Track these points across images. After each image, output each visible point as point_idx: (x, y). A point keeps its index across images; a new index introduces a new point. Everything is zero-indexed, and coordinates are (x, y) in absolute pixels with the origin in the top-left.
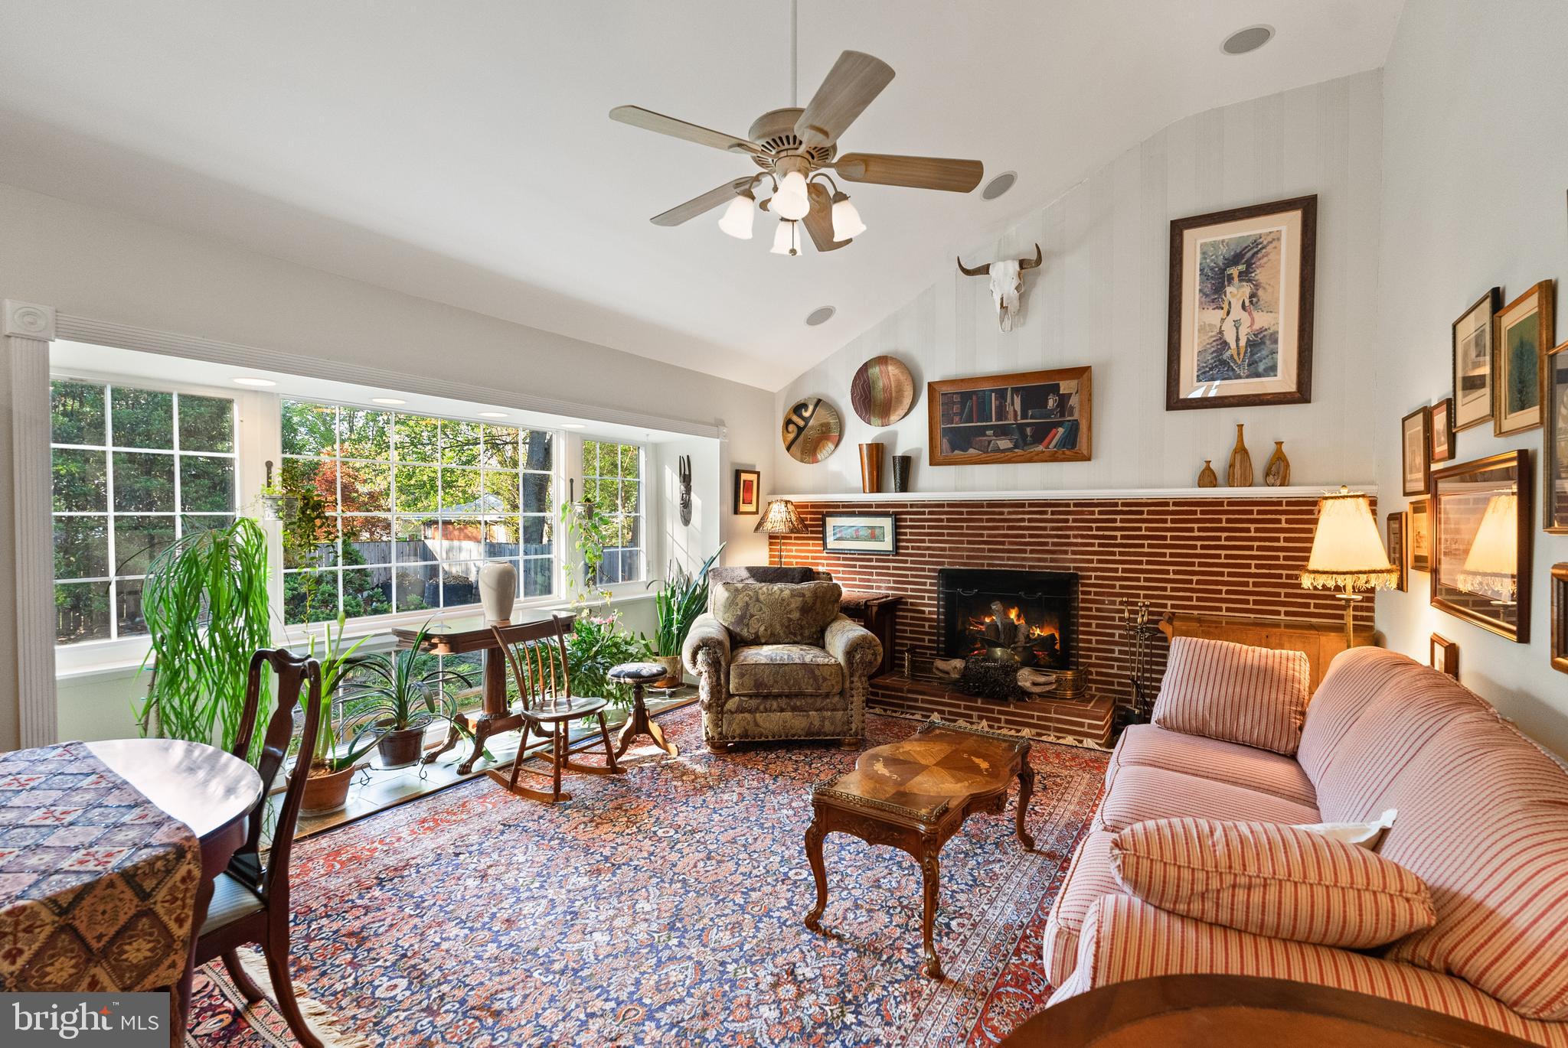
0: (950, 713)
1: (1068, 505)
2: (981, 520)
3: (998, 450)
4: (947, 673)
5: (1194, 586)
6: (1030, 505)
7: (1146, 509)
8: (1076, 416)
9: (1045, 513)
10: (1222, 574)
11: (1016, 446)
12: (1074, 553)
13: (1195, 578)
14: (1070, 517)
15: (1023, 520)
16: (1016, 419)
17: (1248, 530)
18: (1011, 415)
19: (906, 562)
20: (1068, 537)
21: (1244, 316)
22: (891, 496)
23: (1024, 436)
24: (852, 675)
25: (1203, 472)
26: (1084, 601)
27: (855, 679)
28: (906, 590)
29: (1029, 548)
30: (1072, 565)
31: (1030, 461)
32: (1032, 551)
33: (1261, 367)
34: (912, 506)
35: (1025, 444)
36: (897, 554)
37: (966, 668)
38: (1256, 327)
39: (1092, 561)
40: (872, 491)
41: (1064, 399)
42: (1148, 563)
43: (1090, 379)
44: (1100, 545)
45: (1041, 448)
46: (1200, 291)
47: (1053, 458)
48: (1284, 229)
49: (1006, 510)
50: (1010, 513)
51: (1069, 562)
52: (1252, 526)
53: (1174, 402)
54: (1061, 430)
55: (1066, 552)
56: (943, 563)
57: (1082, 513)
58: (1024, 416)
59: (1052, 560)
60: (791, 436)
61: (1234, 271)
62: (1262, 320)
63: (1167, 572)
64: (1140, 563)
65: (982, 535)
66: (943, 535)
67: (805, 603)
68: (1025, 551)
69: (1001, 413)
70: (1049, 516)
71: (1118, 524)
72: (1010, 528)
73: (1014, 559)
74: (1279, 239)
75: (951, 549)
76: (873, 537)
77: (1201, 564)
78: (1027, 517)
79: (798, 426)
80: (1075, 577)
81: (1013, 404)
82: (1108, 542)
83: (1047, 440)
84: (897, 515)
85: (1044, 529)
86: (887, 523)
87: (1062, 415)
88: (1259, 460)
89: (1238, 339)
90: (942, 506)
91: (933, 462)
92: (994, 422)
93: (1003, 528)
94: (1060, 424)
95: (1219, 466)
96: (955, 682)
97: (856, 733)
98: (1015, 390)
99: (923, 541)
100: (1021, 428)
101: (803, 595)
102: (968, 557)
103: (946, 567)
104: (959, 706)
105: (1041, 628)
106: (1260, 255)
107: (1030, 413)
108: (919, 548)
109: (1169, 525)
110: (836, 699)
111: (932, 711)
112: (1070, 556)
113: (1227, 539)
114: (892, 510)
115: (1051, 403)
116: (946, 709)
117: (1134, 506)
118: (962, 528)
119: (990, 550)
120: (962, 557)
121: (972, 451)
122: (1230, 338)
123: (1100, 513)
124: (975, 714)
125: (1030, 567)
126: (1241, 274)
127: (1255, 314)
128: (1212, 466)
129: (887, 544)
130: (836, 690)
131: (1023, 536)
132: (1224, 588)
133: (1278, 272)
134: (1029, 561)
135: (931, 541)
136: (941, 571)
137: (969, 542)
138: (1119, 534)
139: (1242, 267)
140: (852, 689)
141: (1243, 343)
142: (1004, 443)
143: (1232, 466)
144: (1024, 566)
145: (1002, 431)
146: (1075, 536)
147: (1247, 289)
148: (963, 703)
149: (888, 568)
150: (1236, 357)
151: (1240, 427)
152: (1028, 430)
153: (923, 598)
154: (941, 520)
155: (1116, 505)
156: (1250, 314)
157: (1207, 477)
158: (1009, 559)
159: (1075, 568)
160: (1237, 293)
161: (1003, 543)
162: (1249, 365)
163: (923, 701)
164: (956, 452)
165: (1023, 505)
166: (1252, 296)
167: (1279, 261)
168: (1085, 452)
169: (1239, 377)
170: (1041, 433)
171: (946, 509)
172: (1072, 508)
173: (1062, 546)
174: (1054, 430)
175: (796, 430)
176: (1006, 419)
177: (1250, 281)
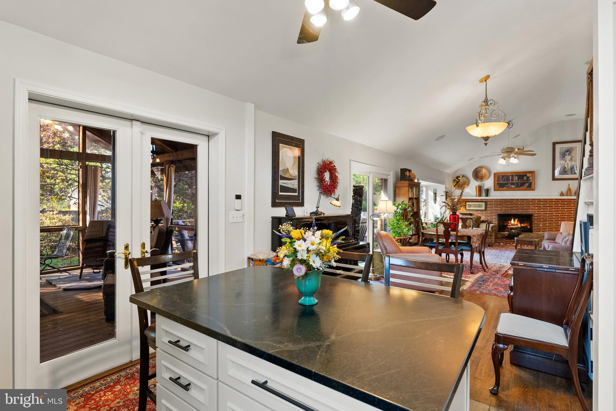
0: (505, 243)
1: (530, 200)
2: (508, 203)
3: (511, 188)
4: (504, 235)
5: (559, 216)
6: (520, 200)
7: (548, 201)
8: (531, 181)
9: (524, 201)
10: (566, 214)
11: (516, 187)
12: (531, 210)
13: (560, 215)
14: (530, 202)
15: (519, 203)
16: (516, 181)
17: (571, 205)
18: (515, 180)
19: (488, 212)
20: (530, 206)
21: (569, 162)
22: (484, 197)
23: (518, 185)
24: (492, 232)
25: (561, 193)
26: (534, 220)
27: (493, 233)
28: (488, 218)
29: (520, 209)
30: (531, 212)
31: (520, 190)
32: (521, 210)
33: (573, 173)
34: (490, 200)
35: (519, 187)
36: (486, 210)
37: (509, 233)
38: (572, 165)
39: (536, 211)
40: (479, 196)
41: (528, 178)
42: (549, 212)
43: (535, 174)
44: (537, 208)
45: (522, 188)
46: (560, 157)
47: (526, 190)
48: (578, 146)
49: (514, 201)
50: (515, 201)
51: (530, 212)
52: (572, 204)
53: (554, 179)
54: (527, 184)
55: (529, 210)
56: (498, 212)
57: (533, 201)
58: (518, 181)
59: (526, 211)
60: (455, 184)
61: (567, 153)
62: (573, 163)
63: (553, 214)
64: (547, 212)
65: (508, 206)
66: (498, 206)
67: (476, 220)
68: (519, 210)
69: (512, 180)
70: (525, 202)
71: (542, 204)
72: (515, 205)
73: (516, 211)
74: (577, 148)
75: (500, 209)
76: (479, 207)
77: (561, 212)
78: (519, 202)
79: (457, 182)
80: (532, 215)
81: (515, 178)
82: (539, 208)
83: (524, 186)
84: (486, 202)
85: (524, 205)
86: (483, 204)
87: (528, 181)
88: (573, 191)
89: (568, 167)
90: (498, 200)
91: (495, 190)
92: (510, 182)
93: (514, 205)
94: (527, 183)
95: (564, 192)
96: (507, 236)
97: (493, 243)
98: (516, 175)
99: (493, 208)
100: (517, 183)
101: (475, 218)
102: (505, 211)
103: (499, 213)
104: (507, 241)
105: (524, 224)
106: (572, 150)
107: (520, 180)
108: (492, 209)
109: (553, 204)
110: (489, 237)
111: (501, 243)
112: (530, 210)
113: (567, 207)
114: (484, 201)
115: (525, 178)
117: (545, 200)
118: (503, 205)
119: (510, 209)
120: (503, 211)
121: (504, 188)
122: (566, 166)
123: (537, 201)
124: (511, 243)
125: (520, 213)
126: (568, 154)
127: (572, 162)
128: (563, 192)
129: (483, 208)
130: (490, 235)
131: (519, 206)
132: (566, 217)
133: (576, 154)
134: (520, 212)
135: (495, 208)
136: (498, 214)
137: (505, 208)
138: (542, 206)
139: (569, 153)
140: (492, 235)
141: (569, 168)
142: (513, 186)
143: (567, 192)
144: (519, 213)
145: (513, 184)
146: (532, 206)
147: (570, 157)
148: (508, 241)
149: (483, 214)
150: (568, 170)
151: (569, 184)
152: (519, 184)
153: (493, 220)
154: (498, 203)
155: (541, 200)
156: (571, 162)
157: (562, 194)
158: (515, 211)
159: (531, 213)
160: (568, 158)
161: (514, 208)
162: (571, 172)
163: (498, 241)
164: (501, 188)
165: (519, 200)
166: (571, 158)
167: (577, 152)
168: (533, 189)
169: (568, 174)
170: (522, 185)
171: (499, 201)
172: (531, 200)
173: (528, 208)
174: (526, 184)
175: (456, 182)
176: (514, 181)
177: (570, 155)
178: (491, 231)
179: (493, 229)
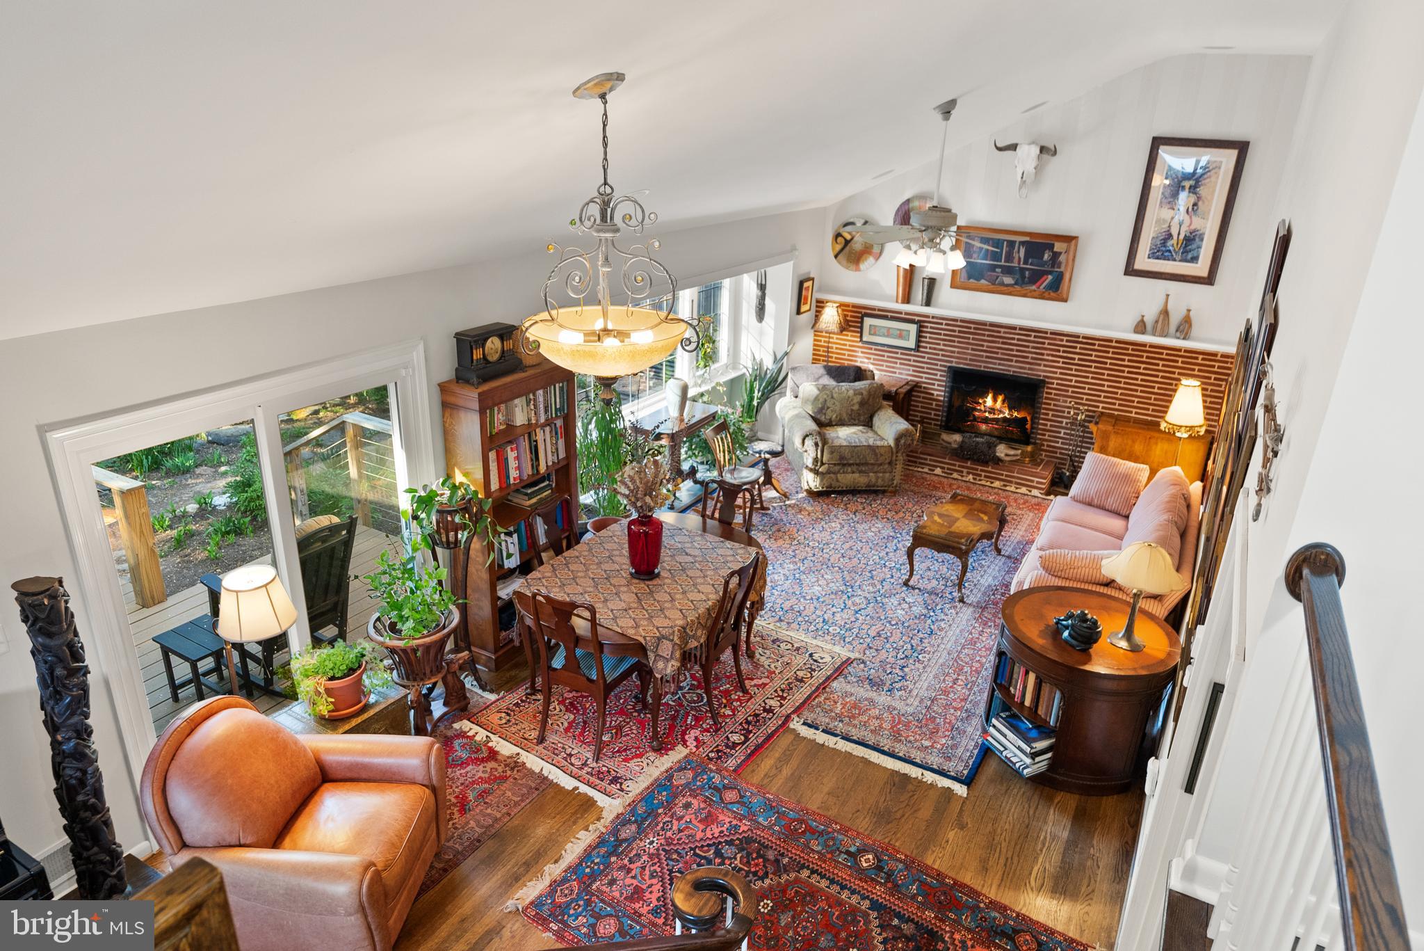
0: (948, 469)
1: (1046, 333)
2: (984, 335)
3: (1003, 284)
4: (950, 443)
5: (1118, 396)
6: (1020, 329)
7: (1097, 342)
8: (1062, 269)
9: (1030, 336)
10: (1137, 391)
11: (1016, 283)
12: (1045, 366)
13: (1120, 391)
14: (1047, 341)
15: (1013, 339)
16: (1019, 263)
17: (1158, 365)
18: (1016, 260)
19: (924, 357)
20: (1043, 354)
21: (1187, 217)
22: (916, 308)
23: (1023, 277)
24: (897, 452)
25: (1138, 323)
26: (1047, 398)
27: (899, 455)
28: (922, 377)
29: (1015, 359)
30: (1042, 374)
31: (1025, 296)
32: (1016, 361)
33: (1190, 256)
34: (933, 317)
35: (1023, 283)
36: (918, 351)
37: (963, 441)
38: (1193, 227)
39: (1056, 373)
40: (903, 302)
41: (1056, 255)
42: (1092, 378)
43: (1076, 246)
44: (1063, 363)
45: (1034, 287)
46: (1163, 193)
47: (1042, 297)
48: (1224, 160)
49: (1002, 330)
50: (1005, 333)
51: (1041, 371)
52: (1161, 363)
53: (1130, 271)
54: (1050, 277)
55: (1040, 365)
56: (951, 362)
57: (1055, 339)
58: (1026, 263)
59: (1030, 369)
60: (838, 247)
61: (1187, 184)
62: (1197, 223)
63: (1103, 386)
64: (1087, 377)
65: (983, 346)
66: (954, 341)
67: (863, 399)
68: (1012, 361)
69: (1009, 257)
70: (1032, 339)
71: (1078, 350)
72: (1003, 343)
73: (1003, 365)
74: (1220, 168)
75: (958, 353)
76: (900, 336)
77: (1125, 383)
78: (1017, 337)
79: (845, 239)
80: (1043, 382)
81: (1019, 252)
82: (1069, 361)
83: (1038, 284)
84: (921, 324)
85: (1028, 347)
86: (913, 328)
87: (1053, 266)
88: (1175, 318)
89: (1179, 234)
90: (956, 320)
91: (953, 286)
92: (1003, 263)
93: (998, 342)
94: (1050, 273)
95: (1149, 320)
96: (955, 449)
97: (896, 486)
98: (1022, 243)
99: (939, 344)
100: (1022, 270)
101: (862, 394)
102: (971, 360)
103: (954, 365)
104: (955, 465)
105: (1018, 412)
106: (1205, 176)
107: (1030, 261)
108: (935, 349)
109: (1110, 355)
110: (886, 466)
111: (936, 467)
112: (1042, 368)
113: (1144, 369)
114: (917, 318)
115: (1046, 257)
116: (946, 466)
117: (1090, 340)
118: (969, 338)
119: (987, 357)
120: (966, 359)
121: (983, 281)
122: (1174, 232)
123: (1067, 341)
124: (965, 470)
125: (1014, 372)
126: (1191, 187)
127: (1193, 218)
128: (1145, 319)
129: (911, 344)
130: (887, 461)
131: (1012, 350)
132: (1136, 400)
133: (1214, 191)
134: (1012, 368)
135: (944, 345)
136: (949, 367)
137: (973, 349)
138: (1077, 357)
139: (1192, 182)
140: (896, 460)
141: (1182, 237)
142: (1008, 280)
143: (1157, 322)
144: (1009, 371)
145: (1008, 271)
146: (1048, 355)
147: (1193, 199)
148: (957, 463)
149: (910, 360)
150: (1175, 245)
151: (1168, 295)
152: (1027, 273)
154: (954, 331)
155: (1078, 337)
156: (1191, 217)
157: (1141, 327)
158: (1000, 364)
159: (1044, 376)
160: (1184, 199)
161: (997, 353)
162: (1182, 253)
163: (931, 460)
164: (971, 280)
165: (1015, 328)
166: (1195, 205)
167: (1216, 183)
168: (1065, 296)
169: (1175, 260)
170: (1036, 277)
171: (959, 323)
172: (1049, 335)
173: (1037, 360)
174: (1046, 276)
175: (843, 241)
176: (1012, 262)
177: (1195, 193)
178: (894, 450)
179: (902, 441)
